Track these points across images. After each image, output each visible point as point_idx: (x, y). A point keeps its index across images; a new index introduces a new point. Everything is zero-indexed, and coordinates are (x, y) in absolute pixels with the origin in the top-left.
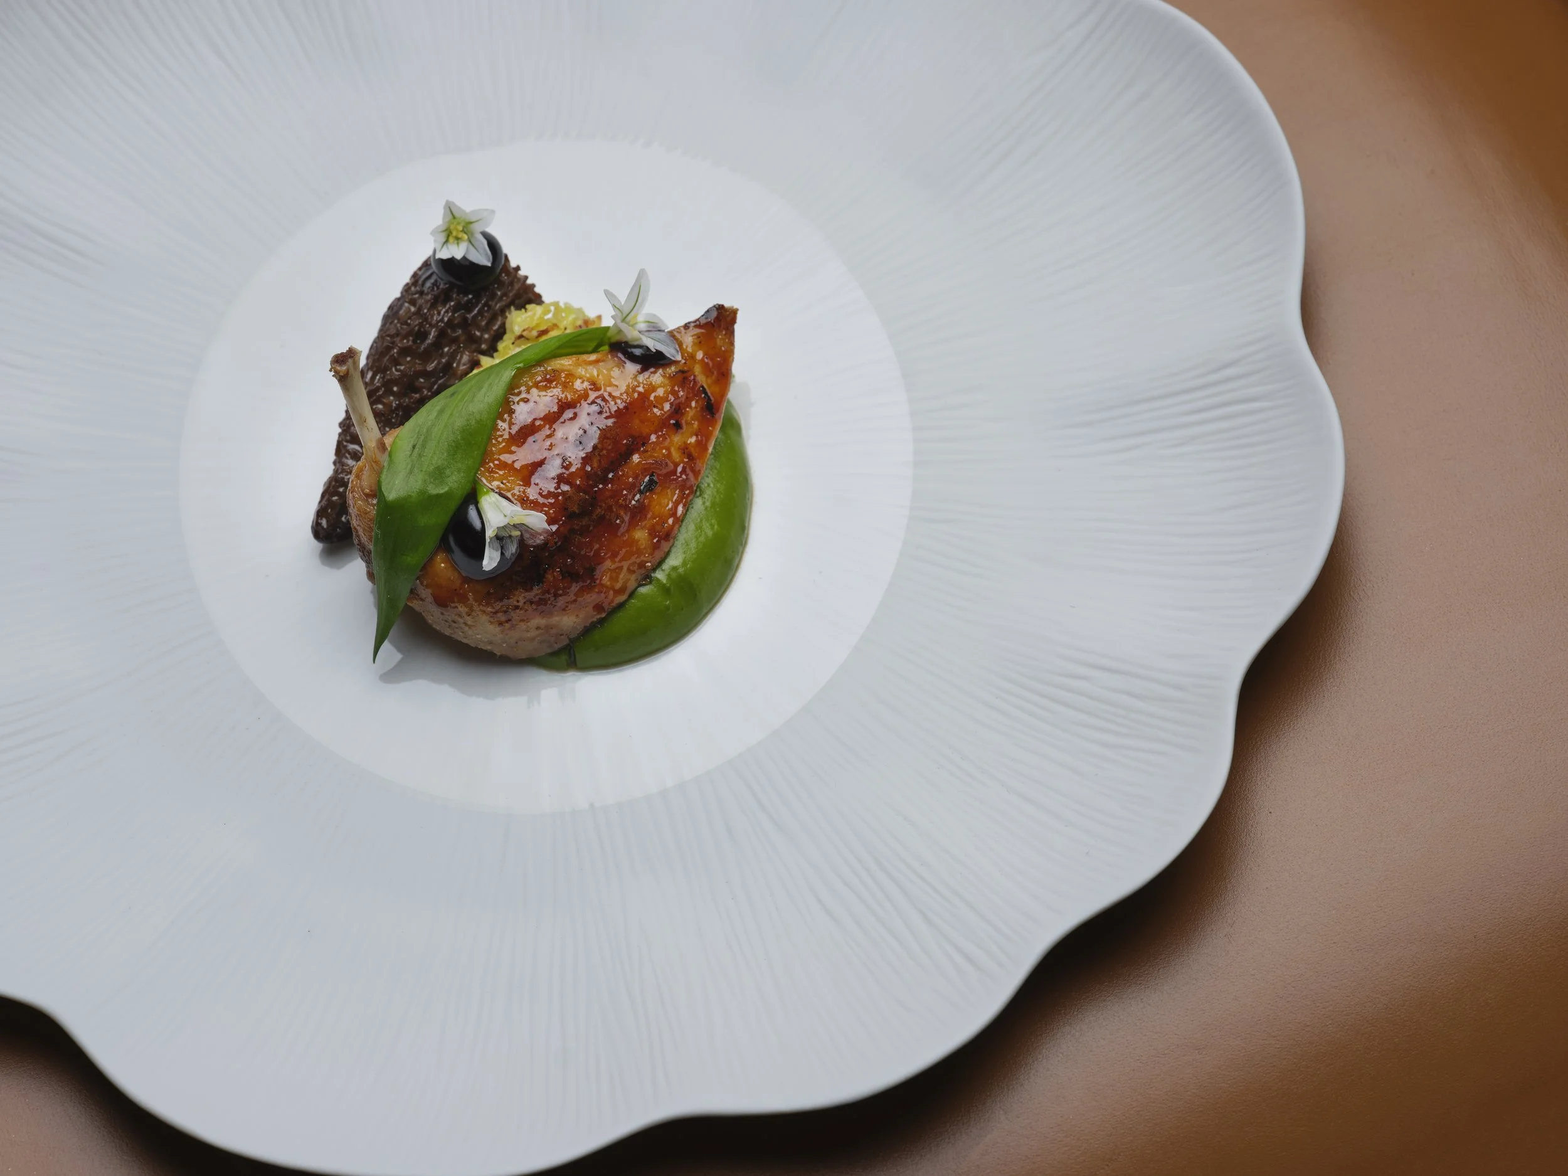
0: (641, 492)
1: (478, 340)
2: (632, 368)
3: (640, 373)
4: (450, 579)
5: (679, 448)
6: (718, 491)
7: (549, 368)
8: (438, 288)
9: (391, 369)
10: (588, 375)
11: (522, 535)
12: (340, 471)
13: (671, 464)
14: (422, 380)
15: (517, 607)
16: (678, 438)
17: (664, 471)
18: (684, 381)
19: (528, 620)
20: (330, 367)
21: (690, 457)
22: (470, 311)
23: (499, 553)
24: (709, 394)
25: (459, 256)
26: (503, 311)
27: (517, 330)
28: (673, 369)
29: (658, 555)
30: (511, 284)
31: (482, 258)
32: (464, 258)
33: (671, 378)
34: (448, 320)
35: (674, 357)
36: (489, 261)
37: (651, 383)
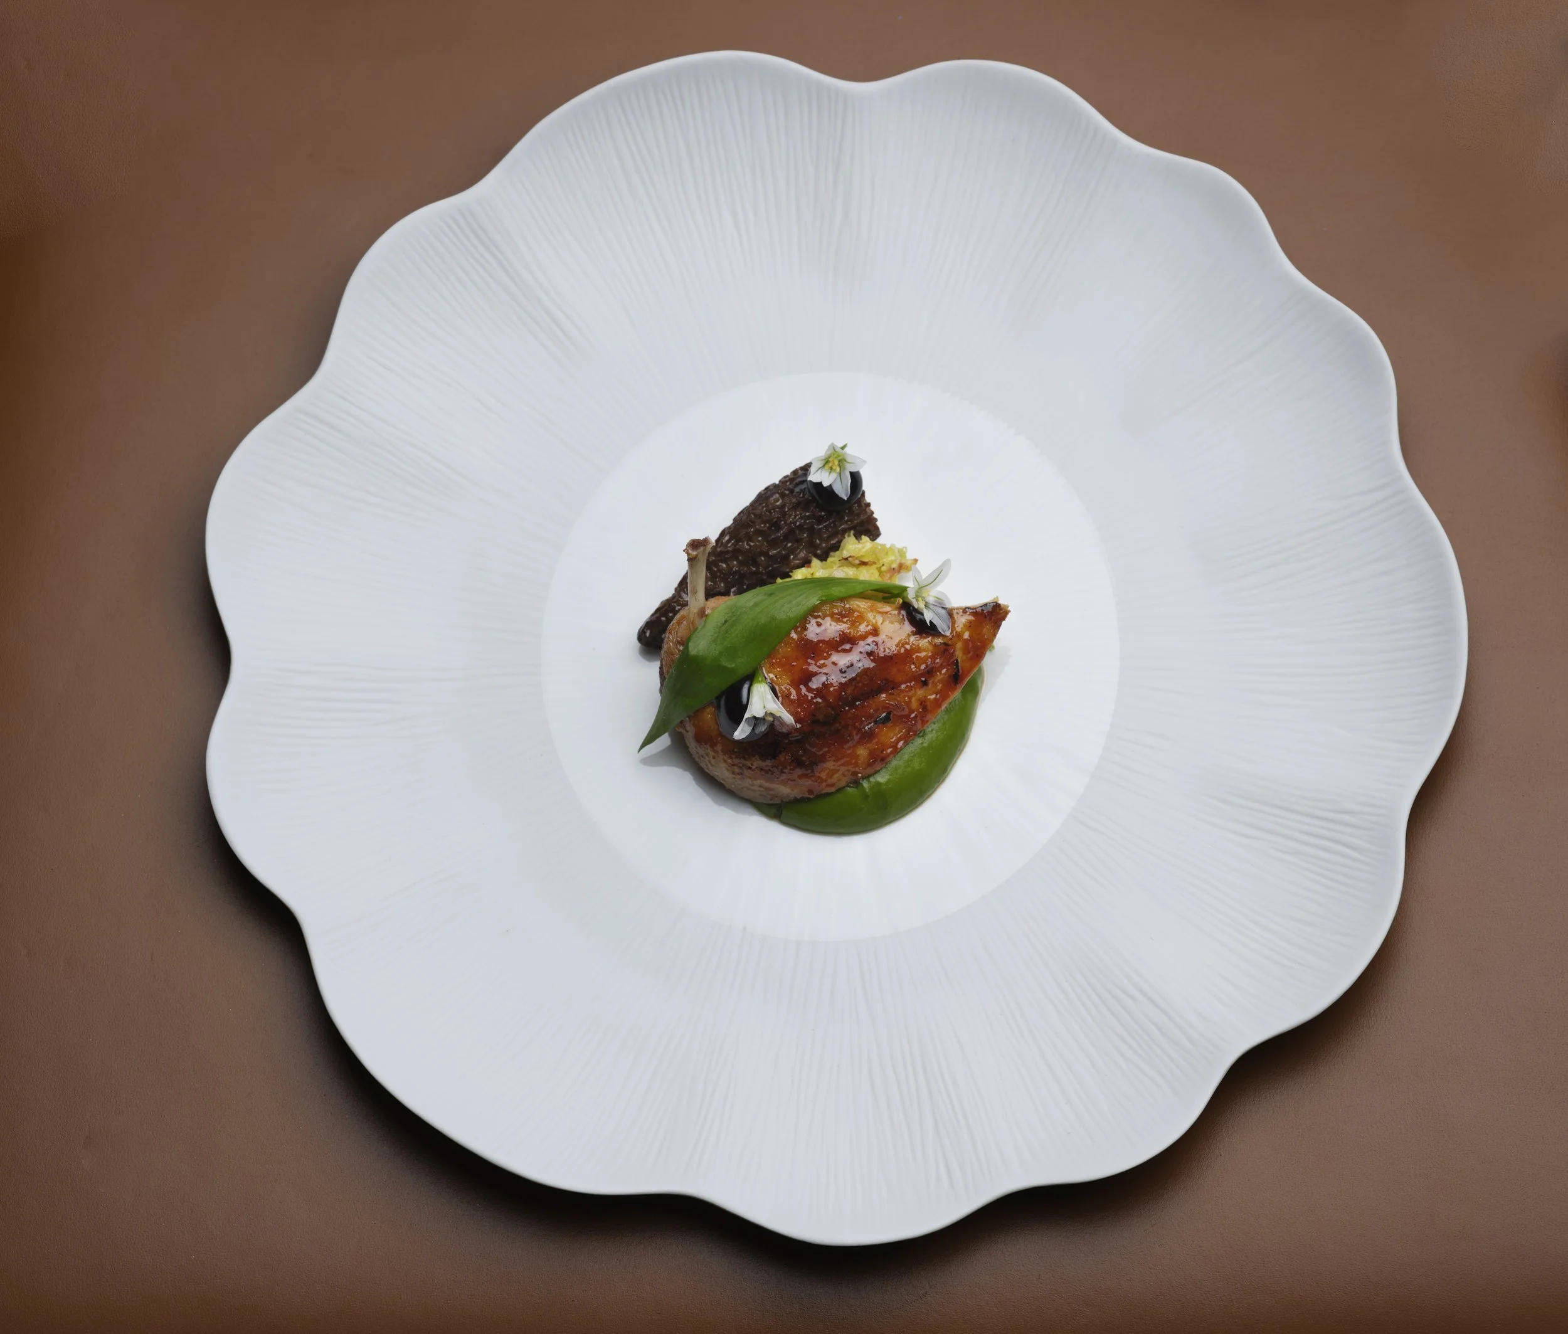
0: (876, 722)
1: (817, 547)
2: (908, 628)
3: (914, 635)
4: (710, 727)
5: (919, 700)
6: (937, 738)
7: (848, 606)
8: (804, 495)
9: (744, 542)
10: (874, 621)
11: (773, 721)
12: (675, 600)
13: (907, 710)
14: (763, 559)
15: (750, 768)
16: (922, 692)
17: (900, 713)
18: (944, 652)
19: (755, 779)
20: (685, 548)
21: (925, 709)
22: (819, 523)
23: (751, 728)
24: (960, 668)
25: (825, 484)
26: (844, 531)
27: (845, 554)
28: (939, 641)
29: (870, 770)
30: (858, 515)
31: (842, 491)
32: (830, 486)
33: (935, 646)
34: (800, 525)
35: (944, 632)
36: (847, 495)
37: (918, 645)
